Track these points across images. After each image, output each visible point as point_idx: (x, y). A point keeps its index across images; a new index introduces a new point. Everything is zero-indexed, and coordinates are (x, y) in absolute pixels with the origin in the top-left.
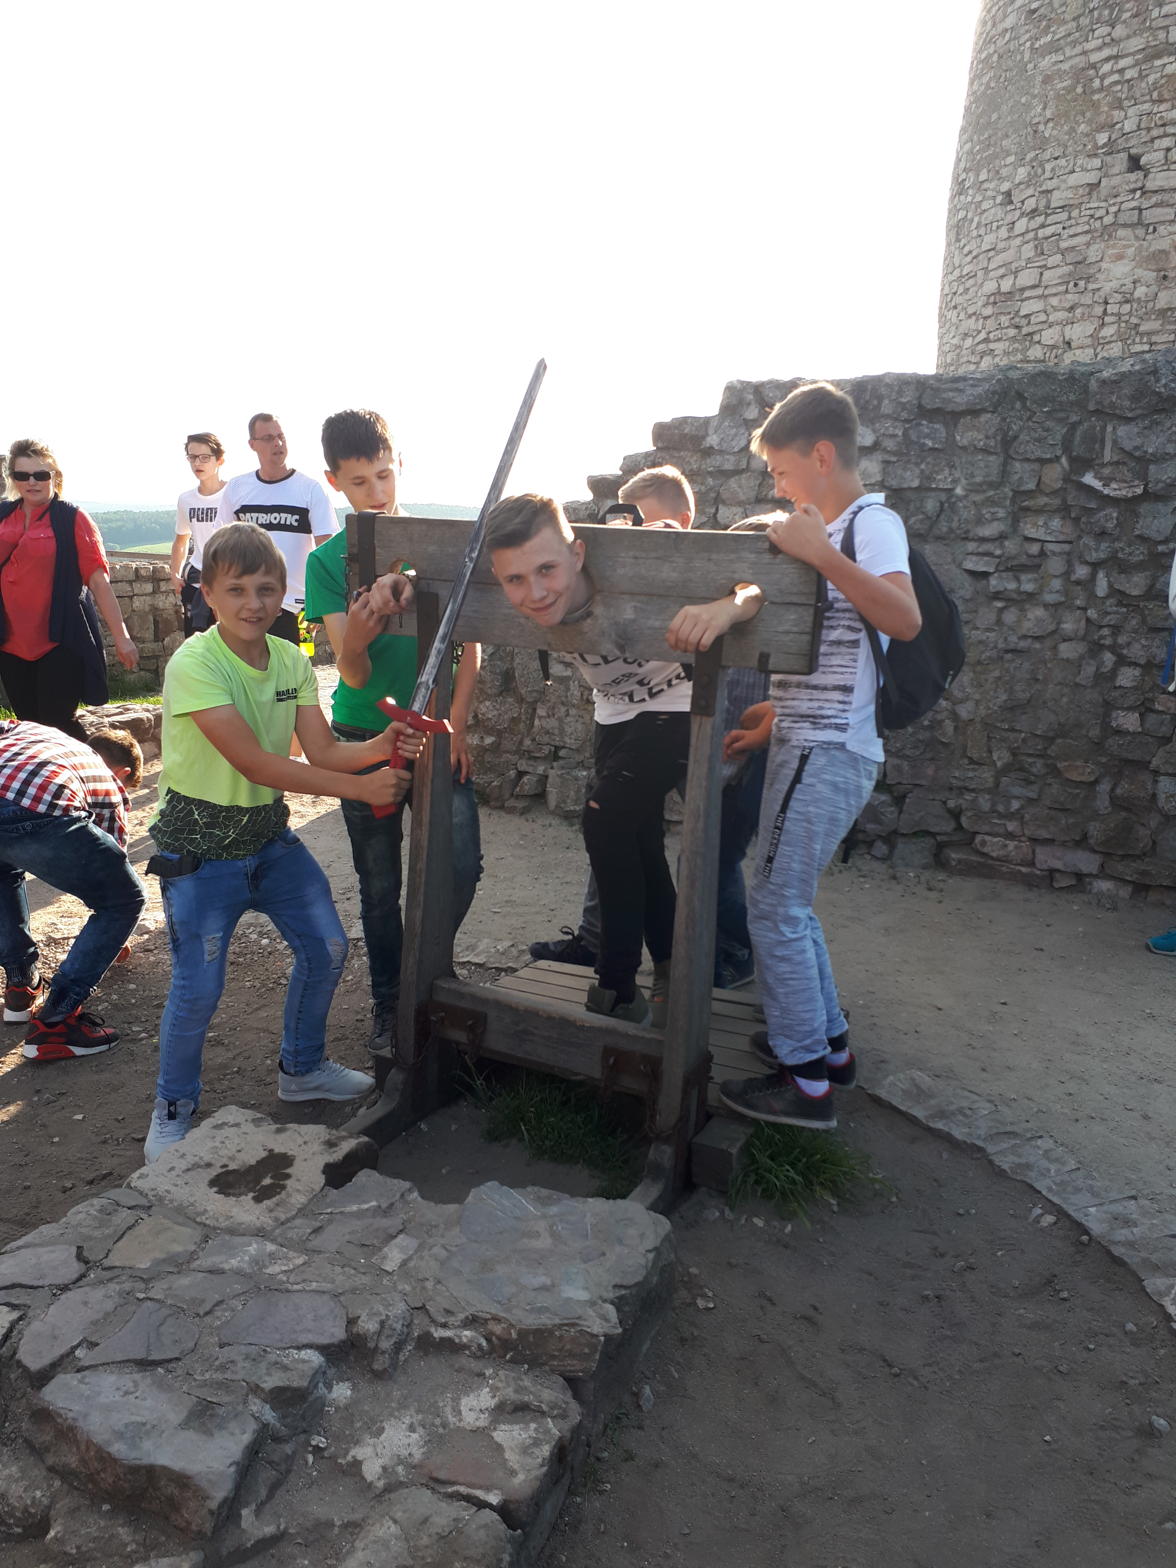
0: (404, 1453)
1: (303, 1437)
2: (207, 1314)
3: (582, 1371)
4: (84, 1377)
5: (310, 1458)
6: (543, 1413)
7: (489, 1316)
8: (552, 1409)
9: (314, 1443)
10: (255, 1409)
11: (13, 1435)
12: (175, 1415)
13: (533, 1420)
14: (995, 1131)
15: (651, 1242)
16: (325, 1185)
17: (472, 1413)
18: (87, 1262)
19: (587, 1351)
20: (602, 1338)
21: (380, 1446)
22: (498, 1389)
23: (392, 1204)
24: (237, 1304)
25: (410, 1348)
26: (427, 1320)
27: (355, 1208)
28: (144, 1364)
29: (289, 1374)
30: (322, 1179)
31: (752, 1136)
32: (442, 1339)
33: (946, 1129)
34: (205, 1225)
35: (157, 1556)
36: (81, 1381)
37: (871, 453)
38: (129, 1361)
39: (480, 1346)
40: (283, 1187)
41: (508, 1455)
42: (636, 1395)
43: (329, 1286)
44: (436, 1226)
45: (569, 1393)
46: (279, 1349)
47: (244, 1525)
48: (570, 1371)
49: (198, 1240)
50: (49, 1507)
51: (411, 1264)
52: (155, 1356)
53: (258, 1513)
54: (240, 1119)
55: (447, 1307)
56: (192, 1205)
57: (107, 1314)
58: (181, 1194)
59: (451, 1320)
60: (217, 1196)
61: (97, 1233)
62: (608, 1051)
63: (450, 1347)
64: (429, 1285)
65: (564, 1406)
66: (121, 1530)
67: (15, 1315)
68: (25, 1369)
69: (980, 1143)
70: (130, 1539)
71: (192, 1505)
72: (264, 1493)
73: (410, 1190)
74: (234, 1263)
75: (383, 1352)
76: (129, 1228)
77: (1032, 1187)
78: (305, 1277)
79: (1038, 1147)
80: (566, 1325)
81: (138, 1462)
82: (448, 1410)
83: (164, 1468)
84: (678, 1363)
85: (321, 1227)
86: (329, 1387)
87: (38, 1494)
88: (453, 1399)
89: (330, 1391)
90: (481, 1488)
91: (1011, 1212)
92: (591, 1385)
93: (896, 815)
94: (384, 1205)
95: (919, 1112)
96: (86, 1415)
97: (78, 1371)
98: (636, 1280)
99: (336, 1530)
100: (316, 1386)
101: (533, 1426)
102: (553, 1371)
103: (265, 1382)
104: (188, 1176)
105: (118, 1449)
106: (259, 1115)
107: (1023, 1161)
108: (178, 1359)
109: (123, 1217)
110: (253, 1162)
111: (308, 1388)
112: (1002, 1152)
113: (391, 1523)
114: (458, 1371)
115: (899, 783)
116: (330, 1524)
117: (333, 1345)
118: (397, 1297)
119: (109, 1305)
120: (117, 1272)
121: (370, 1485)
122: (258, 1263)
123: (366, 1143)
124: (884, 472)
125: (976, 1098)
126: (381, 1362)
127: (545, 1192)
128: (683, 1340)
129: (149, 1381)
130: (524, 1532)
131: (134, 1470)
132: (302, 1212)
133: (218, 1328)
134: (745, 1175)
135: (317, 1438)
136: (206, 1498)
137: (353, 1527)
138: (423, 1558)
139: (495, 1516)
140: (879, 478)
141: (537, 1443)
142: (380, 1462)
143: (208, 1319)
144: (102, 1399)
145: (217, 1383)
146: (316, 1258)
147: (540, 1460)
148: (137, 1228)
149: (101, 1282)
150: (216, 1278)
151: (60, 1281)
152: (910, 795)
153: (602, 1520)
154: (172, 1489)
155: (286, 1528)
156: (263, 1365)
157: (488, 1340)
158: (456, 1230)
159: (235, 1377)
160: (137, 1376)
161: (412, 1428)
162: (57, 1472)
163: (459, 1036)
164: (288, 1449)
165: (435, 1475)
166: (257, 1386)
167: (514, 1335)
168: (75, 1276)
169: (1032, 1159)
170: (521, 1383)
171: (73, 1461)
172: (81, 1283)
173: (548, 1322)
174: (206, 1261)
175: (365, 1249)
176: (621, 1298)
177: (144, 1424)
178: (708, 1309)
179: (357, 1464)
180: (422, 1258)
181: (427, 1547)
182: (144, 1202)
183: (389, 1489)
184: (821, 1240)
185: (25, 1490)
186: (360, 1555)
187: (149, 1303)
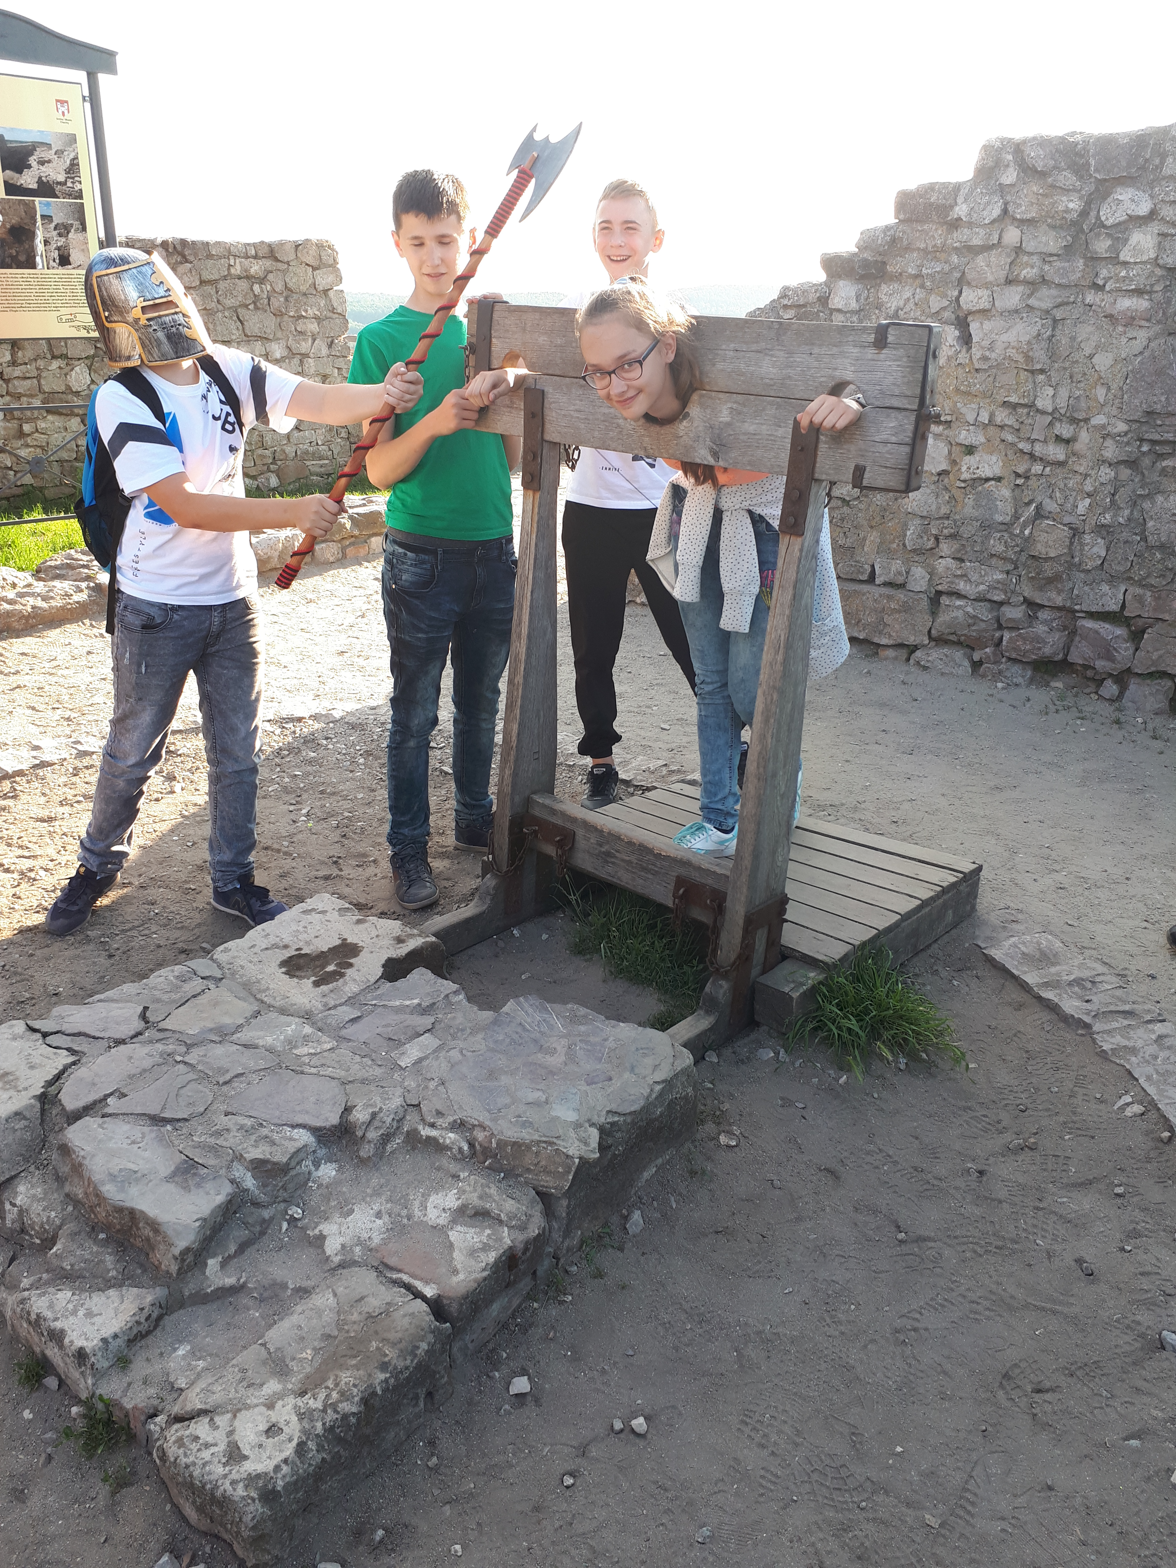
0: (365, 1236)
1: (282, 1206)
2: (225, 1083)
3: (555, 1189)
4: (104, 1123)
5: (285, 1225)
6: (501, 1222)
7: (476, 1123)
8: (510, 1219)
9: (290, 1212)
10: (237, 1175)
11: (45, 1162)
12: (165, 1168)
13: (490, 1227)
14: (1112, 1008)
15: (663, 1074)
16: (381, 978)
17: (435, 1210)
18: (147, 1022)
19: (560, 1170)
20: (577, 1161)
21: (345, 1226)
22: (464, 1192)
23: (434, 1004)
24: (255, 1078)
25: (398, 1141)
26: (417, 1118)
27: (398, 1003)
28: (157, 1120)
29: (274, 1148)
30: (379, 971)
31: (820, 983)
32: (428, 1138)
33: (1056, 1000)
34: (262, 1002)
35: (130, 1286)
36: (100, 1126)
37: (1146, 224)
38: (144, 1114)
39: (460, 1150)
40: (342, 975)
41: (456, 1254)
42: (626, 1218)
43: (343, 1073)
44: (462, 1030)
45: (540, 1207)
46: (274, 1125)
47: (208, 1272)
48: (543, 1186)
49: (248, 1015)
50: (60, 1227)
51: (425, 1063)
52: (167, 1115)
53: (224, 1265)
54: (328, 908)
55: (440, 1108)
56: (258, 982)
57: (145, 1071)
58: (252, 971)
59: (440, 1122)
60: (284, 976)
61: (165, 997)
62: (680, 881)
63: (435, 1146)
64: (432, 1085)
65: (524, 1218)
66: (108, 1258)
67: (72, 1059)
68: (64, 1109)
69: (1087, 1019)
70: (111, 1267)
71: (162, 1247)
72: (232, 1249)
73: (456, 993)
74: (269, 1040)
75: (369, 1142)
76: (194, 996)
77: (1130, 1073)
78: (323, 1061)
79: (1153, 1031)
80: (545, 1142)
81: (121, 1203)
82: (417, 1203)
83: (142, 1212)
84: (680, 1194)
85: (359, 1017)
86: (317, 1164)
87: (53, 1214)
88: (423, 1196)
89: (317, 1169)
90: (421, 1279)
91: (1098, 1096)
92: (565, 1202)
93: (1131, 651)
94: (424, 1004)
95: (1031, 978)
96: (93, 1156)
97: (103, 1116)
98: (633, 1109)
99: (289, 1292)
100: (299, 1163)
101: (488, 1231)
102: (527, 1183)
103: (248, 1152)
104: (263, 955)
105: (109, 1190)
106: (347, 905)
107: (1130, 1044)
108: (186, 1120)
109: (196, 985)
110: (325, 949)
111: (287, 1164)
112: (1109, 1032)
113: (331, 1295)
114: (438, 1169)
115: (1139, 616)
116: (284, 1286)
117: (325, 1128)
118: (399, 1091)
119: (147, 1063)
120: (168, 1034)
121: (328, 1258)
122: (291, 1043)
123: (432, 943)
124: (1160, 247)
125: (1104, 969)
126: (366, 1151)
127: (583, 1011)
128: (693, 1173)
129: (153, 1135)
130: (453, 1327)
131: (120, 1210)
132: (351, 1001)
133: (232, 1097)
134: (806, 1021)
135: (295, 1208)
136: (171, 1245)
137: (303, 1292)
138: (348, 1332)
139: (424, 1307)
140: (1152, 255)
141: (486, 1248)
142: (341, 1240)
143: (225, 1088)
144: (111, 1145)
145: (209, 1147)
146: (344, 1045)
147: (484, 1264)
148: (199, 997)
149: (151, 1042)
150: (248, 1053)
151: (118, 1036)
152: (1149, 630)
153: (553, 1327)
154: (147, 1232)
155: (245, 1283)
156: (253, 1137)
157: (471, 1145)
158: (480, 1036)
159: (224, 1144)
160: (146, 1129)
161: (379, 1215)
162: (71, 1199)
163: (550, 850)
164: (266, 1214)
165: (385, 1260)
166: (241, 1155)
167: (494, 1145)
168: (132, 1033)
169: (1139, 1044)
170: (487, 1190)
171: (80, 1193)
172: (134, 1040)
173: (527, 1137)
174: (244, 1036)
175: (391, 1043)
176: (613, 1124)
177: (135, 1172)
178: (728, 1146)
179: (322, 1238)
180: (437, 1058)
181: (355, 1323)
182: (218, 974)
183: (342, 1265)
184: (876, 1095)
185: (44, 1210)
186: (295, 1319)
187: (181, 1066)
